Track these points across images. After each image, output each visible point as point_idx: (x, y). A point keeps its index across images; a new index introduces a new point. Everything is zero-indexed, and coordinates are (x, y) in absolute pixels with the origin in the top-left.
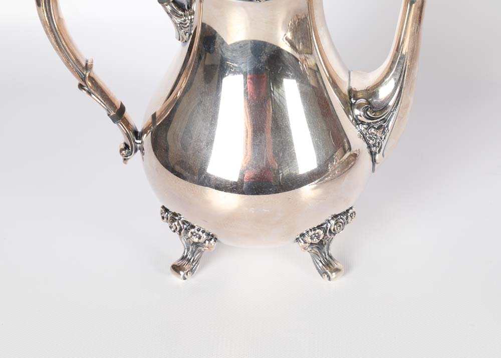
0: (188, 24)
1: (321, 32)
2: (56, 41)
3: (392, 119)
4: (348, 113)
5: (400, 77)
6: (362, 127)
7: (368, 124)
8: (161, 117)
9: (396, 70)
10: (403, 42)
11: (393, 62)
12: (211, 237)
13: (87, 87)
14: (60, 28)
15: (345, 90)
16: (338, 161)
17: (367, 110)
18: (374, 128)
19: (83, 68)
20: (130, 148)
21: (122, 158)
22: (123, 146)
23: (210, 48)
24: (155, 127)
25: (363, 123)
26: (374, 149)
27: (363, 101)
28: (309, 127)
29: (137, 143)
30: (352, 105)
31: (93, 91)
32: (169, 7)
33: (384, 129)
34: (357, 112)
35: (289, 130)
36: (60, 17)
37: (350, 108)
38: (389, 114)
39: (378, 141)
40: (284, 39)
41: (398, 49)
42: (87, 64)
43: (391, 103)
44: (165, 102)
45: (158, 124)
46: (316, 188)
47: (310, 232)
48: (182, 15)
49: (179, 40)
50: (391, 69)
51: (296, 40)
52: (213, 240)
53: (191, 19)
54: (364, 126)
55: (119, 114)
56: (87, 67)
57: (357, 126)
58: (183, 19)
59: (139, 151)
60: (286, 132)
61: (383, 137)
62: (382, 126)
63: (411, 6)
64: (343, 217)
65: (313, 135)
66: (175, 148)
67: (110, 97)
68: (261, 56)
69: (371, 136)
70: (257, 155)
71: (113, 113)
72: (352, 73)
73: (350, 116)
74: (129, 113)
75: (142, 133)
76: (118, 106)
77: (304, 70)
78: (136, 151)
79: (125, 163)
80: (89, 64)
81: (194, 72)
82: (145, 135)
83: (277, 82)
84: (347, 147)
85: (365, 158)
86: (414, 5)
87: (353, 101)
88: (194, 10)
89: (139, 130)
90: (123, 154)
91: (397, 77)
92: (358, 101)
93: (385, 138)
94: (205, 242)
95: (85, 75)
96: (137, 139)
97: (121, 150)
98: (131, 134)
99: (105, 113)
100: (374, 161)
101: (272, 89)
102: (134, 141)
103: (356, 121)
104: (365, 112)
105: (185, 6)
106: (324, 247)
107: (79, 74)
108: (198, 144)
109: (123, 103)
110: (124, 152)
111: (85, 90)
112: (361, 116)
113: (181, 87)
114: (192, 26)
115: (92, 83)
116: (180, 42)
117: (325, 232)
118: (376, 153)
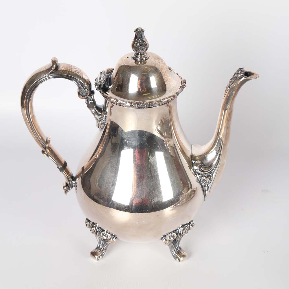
0: (103, 119)
1: (176, 125)
2: (31, 128)
3: (215, 172)
4: (190, 168)
5: (219, 149)
6: (198, 176)
7: (202, 174)
8: (87, 168)
9: (217, 146)
10: (221, 131)
11: (215, 141)
12: (113, 236)
13: (47, 152)
14: (33, 121)
15: (189, 155)
16: (185, 194)
17: (201, 167)
18: (205, 177)
19: (45, 142)
20: (69, 186)
21: (64, 191)
22: (65, 185)
23: (116, 133)
24: (84, 174)
25: (199, 174)
26: (205, 188)
27: (199, 162)
28: (169, 176)
29: (73, 183)
30: (193, 164)
31: (50, 155)
32: (93, 111)
33: (211, 177)
34: (195, 168)
35: (158, 177)
36: (34, 115)
37: (191, 165)
38: (213, 169)
39: (207, 184)
40: (156, 130)
41: (218, 134)
42: (47, 140)
43: (214, 163)
44: (89, 161)
45: (85, 173)
46: (172, 210)
47: (169, 234)
48: (100, 114)
49: (98, 127)
50: (214, 145)
51: (163, 131)
52: (115, 238)
53: (105, 117)
54: (200, 175)
55: (63, 167)
56: (47, 142)
57: (196, 175)
58: (101, 117)
59: (74, 188)
60: (156, 179)
61: (210, 182)
62: (209, 175)
63: (225, 111)
64: (187, 226)
65: (171, 181)
66: (95, 186)
67: (59, 158)
68: (143, 137)
69: (203, 181)
70: (140, 191)
71: (60, 167)
72: (193, 146)
73: (192, 170)
74: (69, 167)
75: (76, 178)
76: (63, 163)
77: (167, 147)
78: (72, 187)
79: (66, 194)
80: (48, 140)
81: (106, 145)
82: (78, 178)
83: (152, 153)
84: (190, 187)
85: (200, 193)
86: (227, 111)
87: (193, 162)
88: (107, 112)
89: (74, 176)
90: (65, 189)
91: (218, 149)
92: (196, 162)
93: (211, 182)
94: (110, 239)
95: (46, 146)
96: (73, 181)
97: (64, 187)
98: (70, 178)
99: (56, 166)
100: (205, 195)
101: (149, 157)
102: (71, 182)
103: (195, 173)
104: (200, 168)
105: (102, 109)
106: (177, 242)
107: (42, 145)
108: (108, 184)
109: (66, 161)
110: (65, 188)
111: (45, 154)
112: (197, 170)
113: (99, 152)
114: (106, 120)
115: (50, 150)
116: (99, 129)
117: (177, 234)
118: (206, 191)
